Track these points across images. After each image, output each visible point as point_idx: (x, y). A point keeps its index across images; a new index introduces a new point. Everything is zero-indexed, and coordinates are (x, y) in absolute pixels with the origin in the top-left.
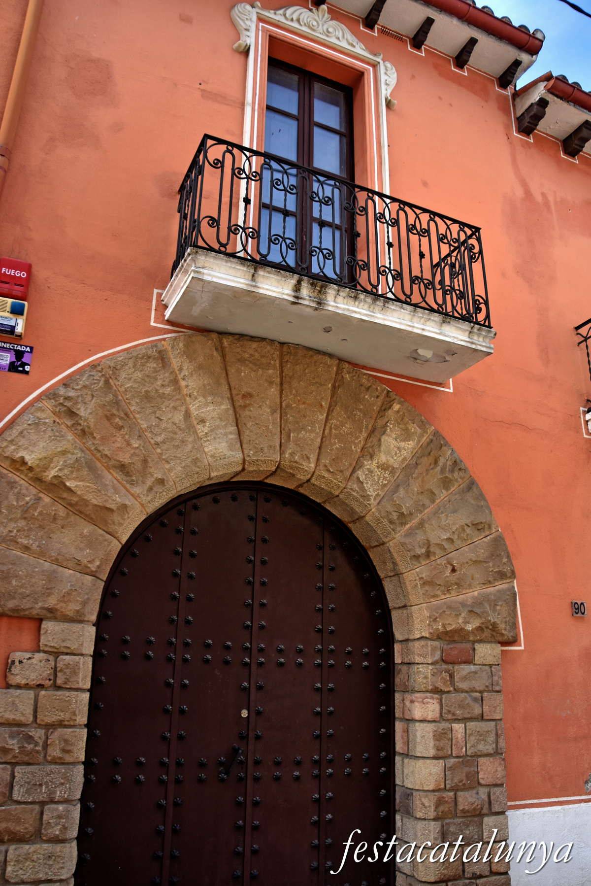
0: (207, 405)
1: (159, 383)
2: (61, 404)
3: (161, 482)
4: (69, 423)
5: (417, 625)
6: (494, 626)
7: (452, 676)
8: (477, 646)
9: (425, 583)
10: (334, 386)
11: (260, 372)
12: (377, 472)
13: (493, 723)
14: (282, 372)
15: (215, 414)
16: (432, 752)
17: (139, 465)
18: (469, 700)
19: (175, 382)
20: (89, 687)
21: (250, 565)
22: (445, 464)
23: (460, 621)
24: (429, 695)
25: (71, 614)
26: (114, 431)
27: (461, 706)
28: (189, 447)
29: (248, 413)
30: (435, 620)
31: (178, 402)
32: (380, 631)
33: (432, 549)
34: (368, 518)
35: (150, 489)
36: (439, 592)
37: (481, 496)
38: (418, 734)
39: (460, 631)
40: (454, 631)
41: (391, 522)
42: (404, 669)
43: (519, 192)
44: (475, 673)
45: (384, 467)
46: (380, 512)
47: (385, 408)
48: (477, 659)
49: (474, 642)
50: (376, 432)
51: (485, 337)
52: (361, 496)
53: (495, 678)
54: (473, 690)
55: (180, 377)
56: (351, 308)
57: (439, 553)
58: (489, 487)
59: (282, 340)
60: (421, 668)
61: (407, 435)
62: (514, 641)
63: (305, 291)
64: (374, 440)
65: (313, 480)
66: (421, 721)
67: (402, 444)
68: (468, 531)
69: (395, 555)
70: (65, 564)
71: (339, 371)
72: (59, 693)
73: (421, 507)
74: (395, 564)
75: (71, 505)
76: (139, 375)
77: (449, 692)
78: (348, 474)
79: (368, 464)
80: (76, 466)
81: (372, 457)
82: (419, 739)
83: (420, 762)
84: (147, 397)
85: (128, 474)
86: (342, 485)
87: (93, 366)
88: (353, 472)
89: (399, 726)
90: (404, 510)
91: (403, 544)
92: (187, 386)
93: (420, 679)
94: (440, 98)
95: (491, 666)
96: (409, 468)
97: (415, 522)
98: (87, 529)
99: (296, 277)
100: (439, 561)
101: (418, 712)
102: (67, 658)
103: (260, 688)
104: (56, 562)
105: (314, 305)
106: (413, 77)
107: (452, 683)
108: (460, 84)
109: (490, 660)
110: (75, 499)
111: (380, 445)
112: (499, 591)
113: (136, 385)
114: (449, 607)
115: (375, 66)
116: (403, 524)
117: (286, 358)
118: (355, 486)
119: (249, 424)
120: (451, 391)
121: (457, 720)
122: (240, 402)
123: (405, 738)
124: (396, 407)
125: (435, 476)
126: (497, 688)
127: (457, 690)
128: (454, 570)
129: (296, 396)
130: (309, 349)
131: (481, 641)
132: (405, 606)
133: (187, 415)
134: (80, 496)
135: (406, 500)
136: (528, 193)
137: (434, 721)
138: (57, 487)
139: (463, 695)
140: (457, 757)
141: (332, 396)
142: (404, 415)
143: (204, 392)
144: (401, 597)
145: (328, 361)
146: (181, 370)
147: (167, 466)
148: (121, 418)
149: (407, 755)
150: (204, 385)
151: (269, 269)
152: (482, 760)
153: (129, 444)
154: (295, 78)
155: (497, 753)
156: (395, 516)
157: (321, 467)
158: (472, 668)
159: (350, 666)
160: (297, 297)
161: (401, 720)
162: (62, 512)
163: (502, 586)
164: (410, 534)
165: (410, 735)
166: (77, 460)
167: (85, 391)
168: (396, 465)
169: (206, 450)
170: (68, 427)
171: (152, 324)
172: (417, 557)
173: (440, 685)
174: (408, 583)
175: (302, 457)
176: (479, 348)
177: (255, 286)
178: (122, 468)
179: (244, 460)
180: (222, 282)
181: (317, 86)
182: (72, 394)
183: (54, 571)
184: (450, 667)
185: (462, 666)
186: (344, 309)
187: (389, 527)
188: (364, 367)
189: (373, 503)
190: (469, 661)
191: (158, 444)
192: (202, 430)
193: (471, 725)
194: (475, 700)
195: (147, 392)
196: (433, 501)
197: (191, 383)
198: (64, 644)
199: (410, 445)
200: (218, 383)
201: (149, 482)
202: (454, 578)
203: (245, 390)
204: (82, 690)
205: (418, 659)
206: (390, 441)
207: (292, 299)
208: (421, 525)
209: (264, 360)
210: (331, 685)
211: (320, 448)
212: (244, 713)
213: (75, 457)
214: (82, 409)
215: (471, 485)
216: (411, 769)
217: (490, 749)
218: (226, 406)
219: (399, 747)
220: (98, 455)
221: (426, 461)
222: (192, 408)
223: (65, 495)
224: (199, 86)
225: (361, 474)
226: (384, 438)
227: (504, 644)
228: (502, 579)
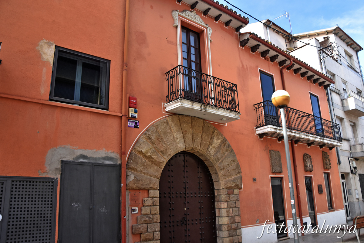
0: (178, 134)
1: (167, 129)
2: (147, 136)
3: (170, 154)
4: (150, 141)
5: (222, 186)
6: (238, 185)
7: (229, 198)
8: (234, 190)
9: (223, 176)
10: (203, 127)
11: (188, 125)
12: (213, 148)
13: (238, 208)
14: (192, 124)
15: (180, 137)
16: (226, 215)
17: (165, 151)
18: (233, 203)
19: (170, 128)
20: (159, 205)
21: (184, 173)
22: (227, 145)
23: (231, 184)
24: (225, 202)
25: (155, 188)
26: (159, 142)
27: (232, 205)
28: (175, 145)
29: (186, 136)
30: (226, 184)
31: (172, 134)
32: (211, 187)
33: (225, 167)
34: (210, 160)
35: (168, 156)
36: (226, 178)
37: (234, 153)
38: (223, 212)
39: (231, 187)
40: (230, 187)
41: (216, 161)
42: (218, 196)
43: (241, 66)
44: (234, 196)
45: (214, 147)
46: (214, 159)
47: (213, 132)
48: (234, 193)
49: (233, 189)
50: (212, 138)
51: (238, 115)
52: (210, 155)
53: (238, 198)
54: (234, 201)
55: (171, 127)
56: (212, 111)
57: (226, 168)
58: (235, 150)
59: (192, 115)
60: (223, 196)
61: (218, 139)
62: (241, 188)
63: (203, 107)
64: (212, 140)
65: (199, 152)
66: (223, 208)
67: (218, 141)
68: (232, 162)
69: (217, 169)
70: (152, 176)
71: (204, 123)
72: (154, 207)
73: (222, 157)
74: (216, 171)
75: (152, 162)
76: (163, 127)
77: (229, 201)
78: (207, 149)
79: (211, 147)
80: (154, 152)
81: (211, 145)
82: (223, 213)
83: (223, 218)
84: (165, 133)
85: (163, 153)
86: (206, 152)
87: (152, 125)
88: (208, 149)
89: (217, 210)
90: (219, 158)
91: (219, 166)
92: (173, 130)
93: (223, 198)
94: (222, 37)
95: (237, 195)
96: (219, 147)
97: (220, 161)
98: (156, 167)
99: (201, 104)
100: (226, 170)
101: (222, 206)
102: (155, 198)
103: (188, 203)
104: (151, 176)
105: (205, 111)
106: (215, 31)
107: (230, 199)
108: (226, 32)
109: (237, 193)
110: (154, 160)
111: (213, 142)
112: (238, 177)
113: (162, 130)
114: (229, 181)
115: (206, 28)
116: (218, 161)
117: (193, 120)
118: (208, 153)
119: (187, 139)
120: (226, 125)
121: (231, 208)
122: (184, 133)
123: (219, 213)
124: (216, 131)
125: (225, 149)
126: (238, 200)
127: (230, 201)
128: (229, 172)
129: (195, 130)
130: (198, 117)
131: (235, 189)
132: (218, 181)
133: (174, 137)
134: (155, 160)
135: (219, 155)
136: (243, 65)
137: (226, 208)
138: (150, 158)
139: (232, 202)
140: (231, 216)
141: (203, 130)
142: (218, 133)
143: (177, 131)
144: (217, 179)
145: (201, 120)
146: (171, 125)
147: (171, 150)
148: (161, 139)
149: (220, 217)
150: (177, 129)
151: (196, 102)
152: (236, 217)
153: (163, 146)
154: (185, 31)
155: (239, 215)
156: (217, 159)
157: (201, 148)
158: (233, 195)
159: (206, 196)
160: (201, 109)
161: (217, 208)
162: (150, 164)
163: (239, 175)
164: (220, 163)
165: (221, 212)
166: (154, 151)
167: (152, 132)
168: (217, 147)
169: (178, 146)
170: (149, 142)
171: (163, 113)
172: (221, 169)
173: (227, 200)
174: (219, 176)
175: (197, 146)
176: (237, 118)
177: (193, 107)
178: (162, 151)
179: (186, 148)
180: (186, 106)
181: (191, 33)
182: (150, 133)
183: (151, 178)
184: (229, 195)
185: (231, 195)
186: (210, 111)
187: (215, 162)
188: (208, 121)
189: (212, 156)
190: (233, 194)
191: (168, 145)
192: (177, 141)
193: (234, 209)
194: (234, 203)
195: (165, 132)
196: (224, 155)
197: (174, 129)
198: (154, 195)
199: (219, 141)
200: (179, 128)
201: (167, 155)
202: (229, 174)
203: (185, 130)
204: (158, 206)
205: (222, 194)
206: (215, 140)
207: (200, 110)
208: (222, 161)
209: (188, 121)
210: (202, 201)
211: (201, 143)
212: (185, 209)
213: (153, 150)
214: (152, 137)
215: (232, 150)
216: (221, 220)
217: (237, 214)
218: (182, 134)
219: (217, 214)
220: (156, 149)
221: (223, 145)
222: (175, 135)
223: (151, 159)
224: (166, 39)
225: (209, 149)
226: (214, 140)
227: (240, 189)
228: (239, 173)
